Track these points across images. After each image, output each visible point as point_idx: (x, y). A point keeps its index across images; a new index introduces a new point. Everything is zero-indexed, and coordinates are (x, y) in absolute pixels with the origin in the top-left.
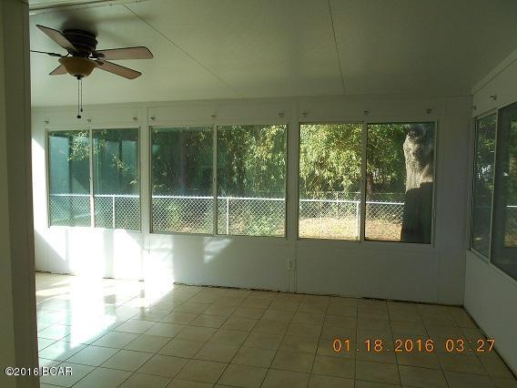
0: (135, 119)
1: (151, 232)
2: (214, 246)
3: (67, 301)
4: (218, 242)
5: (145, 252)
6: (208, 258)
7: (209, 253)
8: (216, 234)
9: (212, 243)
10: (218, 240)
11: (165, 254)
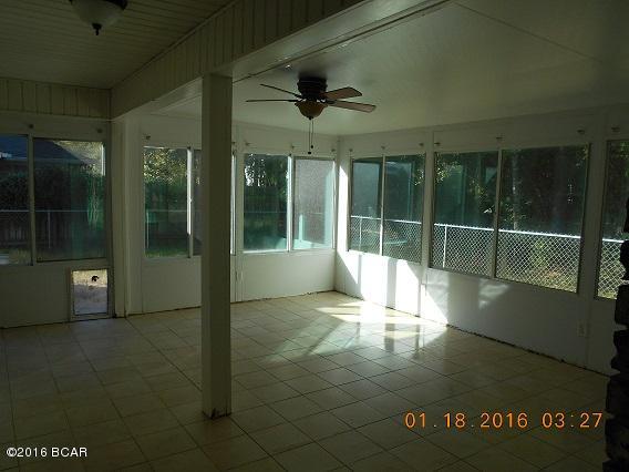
0: (422, 145)
1: (430, 266)
2: (490, 291)
3: (359, 324)
4: (495, 287)
5: (423, 288)
6: (483, 303)
7: (484, 298)
8: (494, 277)
9: (489, 287)
10: (495, 284)
11: (440, 292)
